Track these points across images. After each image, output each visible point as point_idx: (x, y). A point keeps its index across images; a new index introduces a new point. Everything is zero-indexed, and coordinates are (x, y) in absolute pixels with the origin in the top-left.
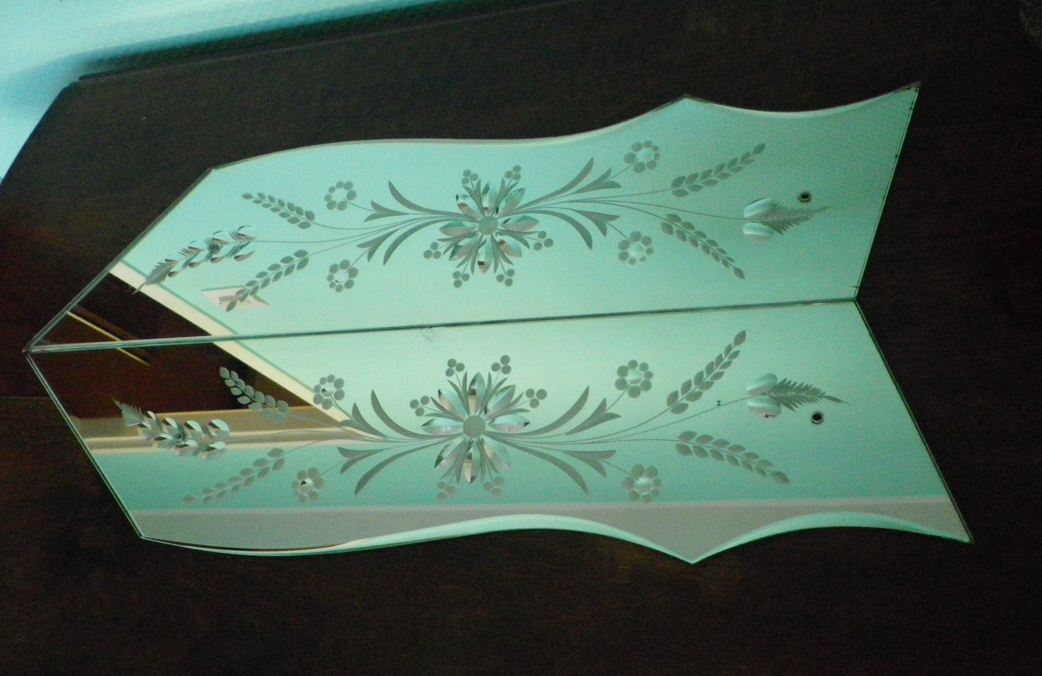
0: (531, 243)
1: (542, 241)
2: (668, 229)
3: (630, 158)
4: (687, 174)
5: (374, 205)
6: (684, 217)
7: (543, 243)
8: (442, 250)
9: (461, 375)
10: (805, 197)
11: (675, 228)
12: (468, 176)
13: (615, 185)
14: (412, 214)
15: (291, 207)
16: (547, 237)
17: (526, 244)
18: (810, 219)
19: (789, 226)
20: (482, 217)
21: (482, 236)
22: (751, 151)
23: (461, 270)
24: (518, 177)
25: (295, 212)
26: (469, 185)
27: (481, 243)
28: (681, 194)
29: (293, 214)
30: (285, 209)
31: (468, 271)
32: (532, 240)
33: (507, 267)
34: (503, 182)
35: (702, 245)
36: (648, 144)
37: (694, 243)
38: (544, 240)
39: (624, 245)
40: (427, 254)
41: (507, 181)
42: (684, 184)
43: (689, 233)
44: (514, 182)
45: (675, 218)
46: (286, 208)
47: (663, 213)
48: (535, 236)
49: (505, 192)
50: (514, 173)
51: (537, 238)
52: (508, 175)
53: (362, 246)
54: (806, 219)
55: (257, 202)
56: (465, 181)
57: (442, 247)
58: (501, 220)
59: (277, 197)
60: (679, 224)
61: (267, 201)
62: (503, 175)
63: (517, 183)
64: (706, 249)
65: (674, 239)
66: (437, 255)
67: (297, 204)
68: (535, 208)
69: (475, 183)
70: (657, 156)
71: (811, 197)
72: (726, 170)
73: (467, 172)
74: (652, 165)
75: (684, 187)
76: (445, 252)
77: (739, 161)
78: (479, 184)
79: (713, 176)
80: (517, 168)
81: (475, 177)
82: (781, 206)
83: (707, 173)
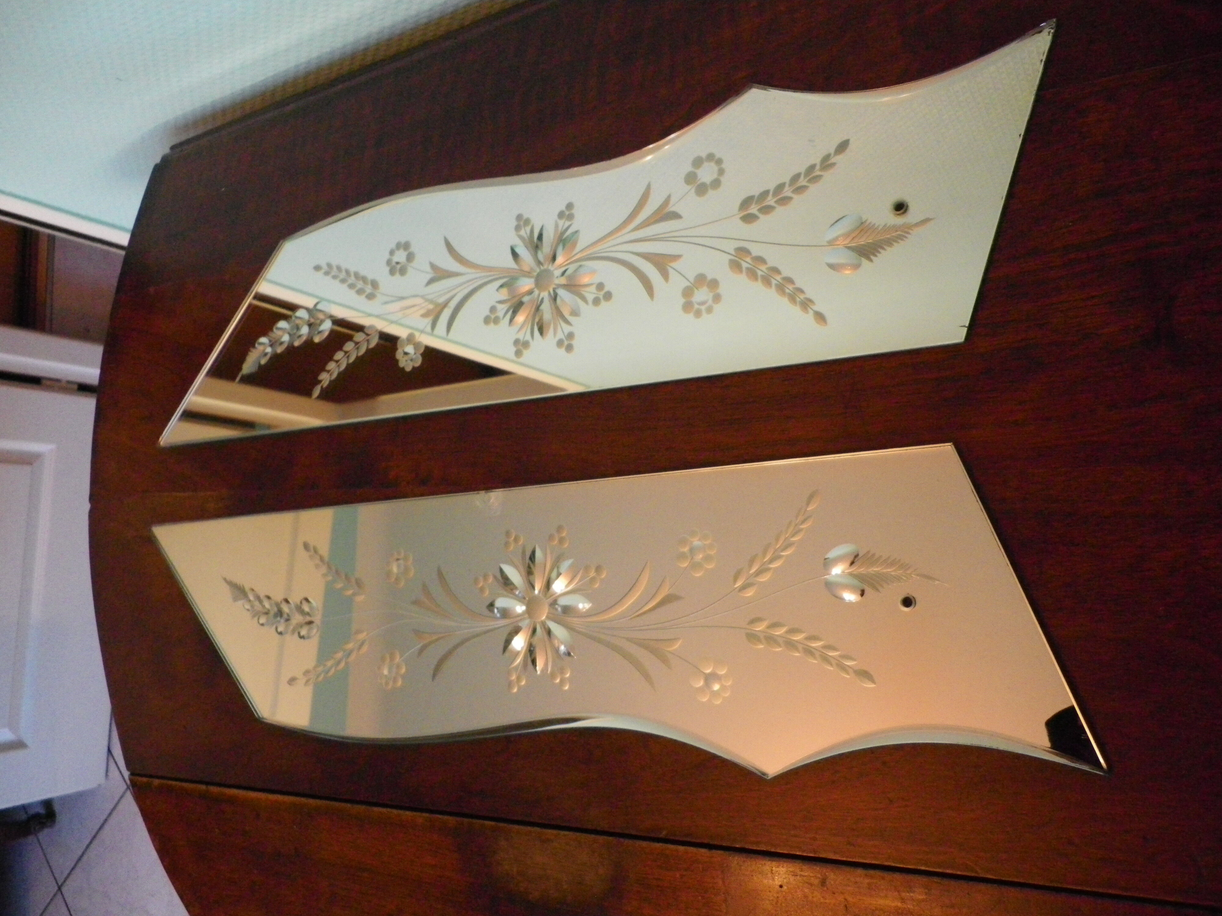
0: (590, 297)
1: (601, 294)
2: (735, 266)
3: (690, 178)
4: (756, 191)
5: (433, 266)
6: (756, 250)
7: (601, 297)
8: (500, 314)
10: (900, 207)
11: (744, 265)
12: (522, 221)
13: (676, 216)
14: (470, 274)
15: (357, 275)
16: (606, 289)
17: (584, 299)
18: (906, 237)
19: (880, 250)
20: (538, 271)
21: (539, 295)
22: (832, 151)
23: (520, 336)
24: (571, 217)
25: (361, 282)
26: (523, 233)
27: (539, 303)
28: (749, 219)
29: (360, 284)
30: (352, 280)
31: (528, 337)
32: (590, 294)
33: (567, 329)
34: (557, 226)
35: (776, 285)
36: (710, 157)
37: (767, 281)
38: (602, 293)
39: (688, 292)
40: (487, 320)
41: (561, 223)
42: (753, 206)
43: (762, 270)
44: (567, 224)
45: (742, 251)
46: (353, 278)
47: (731, 246)
48: (593, 289)
49: (560, 237)
50: (567, 213)
51: (595, 291)
52: (561, 215)
53: (424, 316)
54: (901, 238)
55: (327, 273)
56: (518, 228)
57: (502, 309)
58: (558, 273)
59: (344, 266)
60: (748, 259)
61: (334, 272)
62: (556, 217)
63: (571, 225)
64: (780, 288)
65: (742, 278)
66: (496, 321)
67: (363, 273)
68: (591, 254)
69: (528, 229)
70: (721, 172)
71: (907, 206)
72: (802, 182)
73: (519, 217)
74: (716, 184)
75: (753, 209)
76: (504, 316)
77: (818, 167)
78: (532, 231)
79: (787, 192)
80: (570, 206)
81: (527, 222)
82: (870, 223)
83: (780, 187)
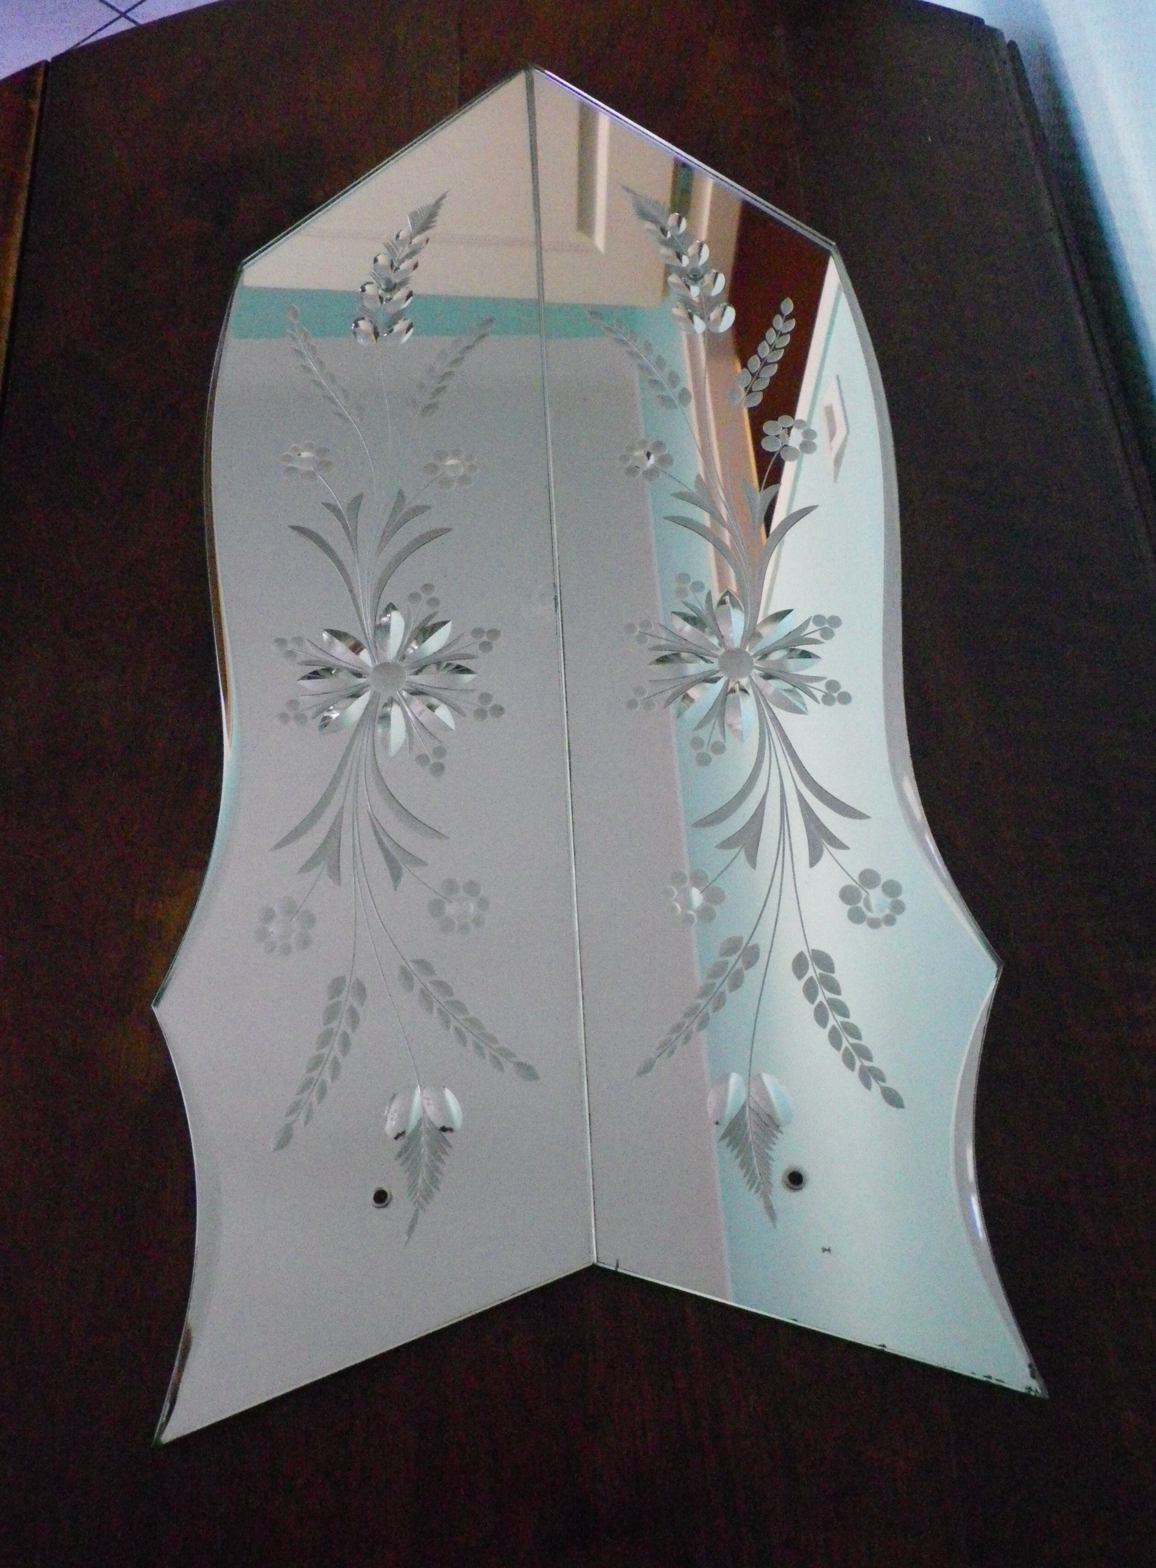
0: (704, 733)
1: (706, 749)
2: (732, 947)
3: (869, 878)
4: (840, 974)
6: (752, 977)
8: (690, 598)
9: (474, 650)
10: (796, 1179)
11: (732, 960)
12: (830, 624)
13: (815, 857)
16: (714, 757)
17: (701, 724)
18: (751, 1188)
19: (735, 1152)
20: (752, 654)
21: (716, 656)
22: (889, 1084)
23: (655, 630)
24: (828, 700)
26: (812, 627)
27: (704, 656)
28: (800, 965)
31: (653, 642)
32: (710, 734)
33: (660, 700)
34: (817, 679)
35: (698, 1006)
36: (898, 907)
37: (705, 992)
38: (709, 752)
39: (698, 879)
40: (682, 577)
41: (821, 685)
42: (819, 971)
43: (722, 983)
44: (819, 695)
45: (752, 957)
47: (761, 940)
48: (716, 737)
49: (800, 684)
50: (835, 695)
51: (712, 740)
52: (832, 685)
54: (751, 1180)
56: (818, 619)
57: (699, 599)
58: (745, 683)
60: (739, 966)
62: (831, 677)
63: (816, 699)
64: (692, 1011)
65: (712, 957)
66: (681, 592)
68: (770, 733)
69: (816, 636)
70: (874, 924)
71: (796, 1190)
72: (847, 1041)
73: (835, 621)
74: (856, 916)
75: (813, 972)
76: (686, 604)
77: (867, 1063)
78: (815, 642)
79: (834, 1020)
80: (845, 698)
81: (827, 634)
82: (776, 1137)
83: (841, 1009)
